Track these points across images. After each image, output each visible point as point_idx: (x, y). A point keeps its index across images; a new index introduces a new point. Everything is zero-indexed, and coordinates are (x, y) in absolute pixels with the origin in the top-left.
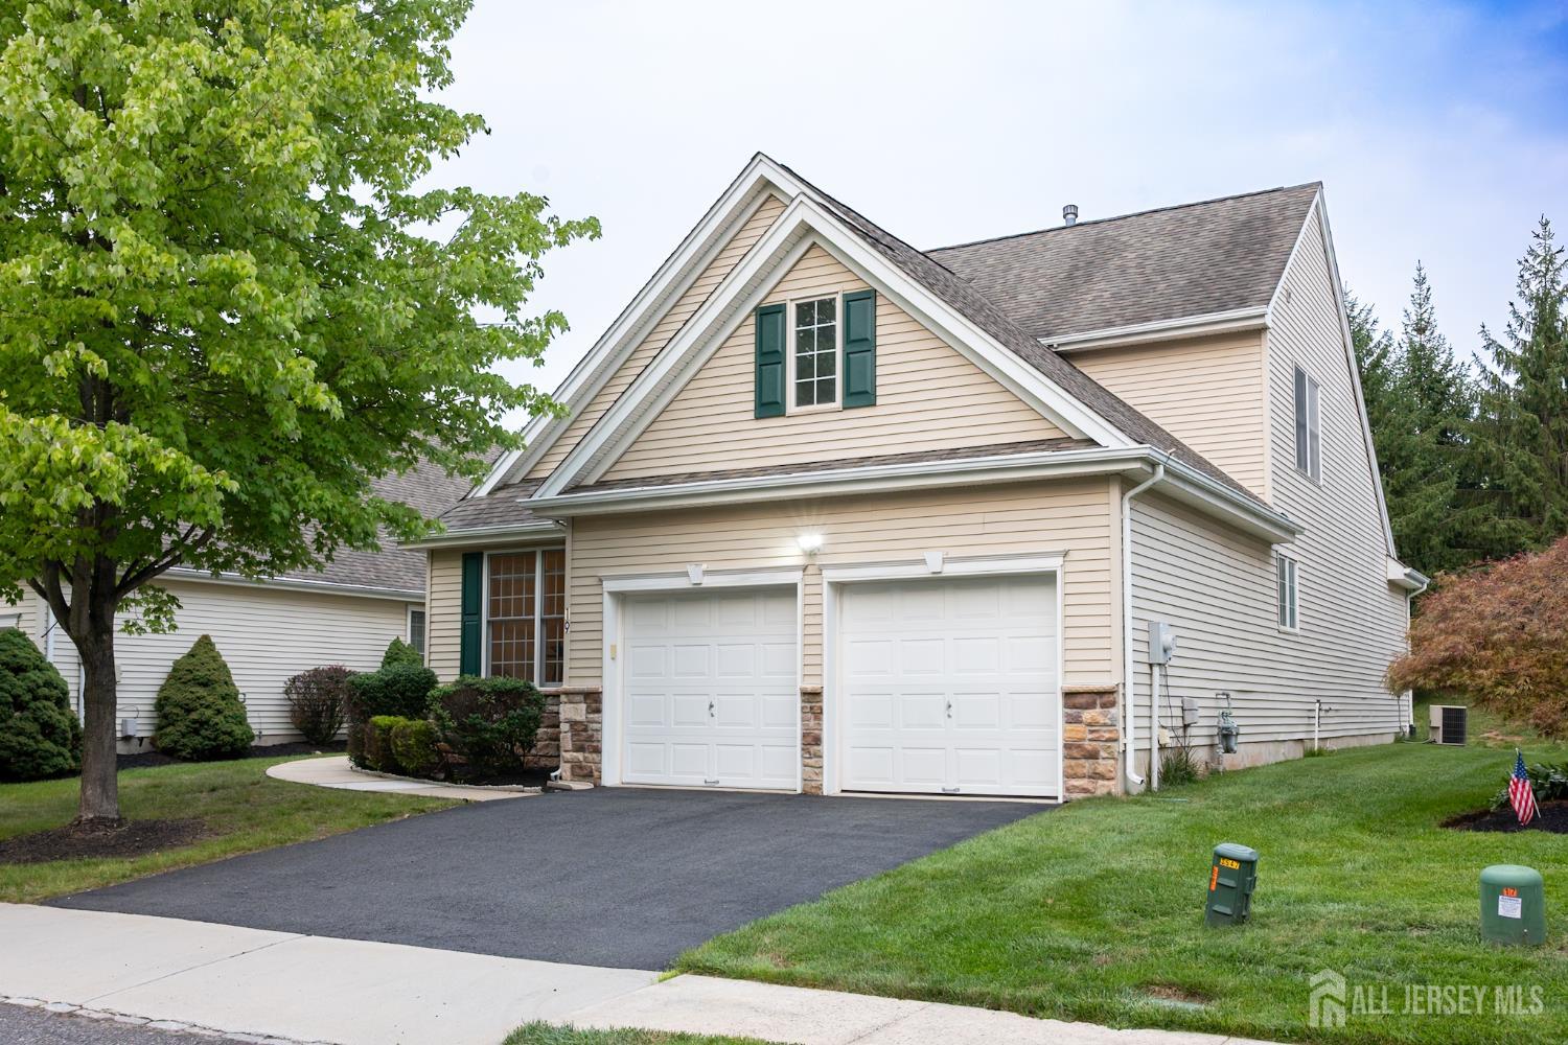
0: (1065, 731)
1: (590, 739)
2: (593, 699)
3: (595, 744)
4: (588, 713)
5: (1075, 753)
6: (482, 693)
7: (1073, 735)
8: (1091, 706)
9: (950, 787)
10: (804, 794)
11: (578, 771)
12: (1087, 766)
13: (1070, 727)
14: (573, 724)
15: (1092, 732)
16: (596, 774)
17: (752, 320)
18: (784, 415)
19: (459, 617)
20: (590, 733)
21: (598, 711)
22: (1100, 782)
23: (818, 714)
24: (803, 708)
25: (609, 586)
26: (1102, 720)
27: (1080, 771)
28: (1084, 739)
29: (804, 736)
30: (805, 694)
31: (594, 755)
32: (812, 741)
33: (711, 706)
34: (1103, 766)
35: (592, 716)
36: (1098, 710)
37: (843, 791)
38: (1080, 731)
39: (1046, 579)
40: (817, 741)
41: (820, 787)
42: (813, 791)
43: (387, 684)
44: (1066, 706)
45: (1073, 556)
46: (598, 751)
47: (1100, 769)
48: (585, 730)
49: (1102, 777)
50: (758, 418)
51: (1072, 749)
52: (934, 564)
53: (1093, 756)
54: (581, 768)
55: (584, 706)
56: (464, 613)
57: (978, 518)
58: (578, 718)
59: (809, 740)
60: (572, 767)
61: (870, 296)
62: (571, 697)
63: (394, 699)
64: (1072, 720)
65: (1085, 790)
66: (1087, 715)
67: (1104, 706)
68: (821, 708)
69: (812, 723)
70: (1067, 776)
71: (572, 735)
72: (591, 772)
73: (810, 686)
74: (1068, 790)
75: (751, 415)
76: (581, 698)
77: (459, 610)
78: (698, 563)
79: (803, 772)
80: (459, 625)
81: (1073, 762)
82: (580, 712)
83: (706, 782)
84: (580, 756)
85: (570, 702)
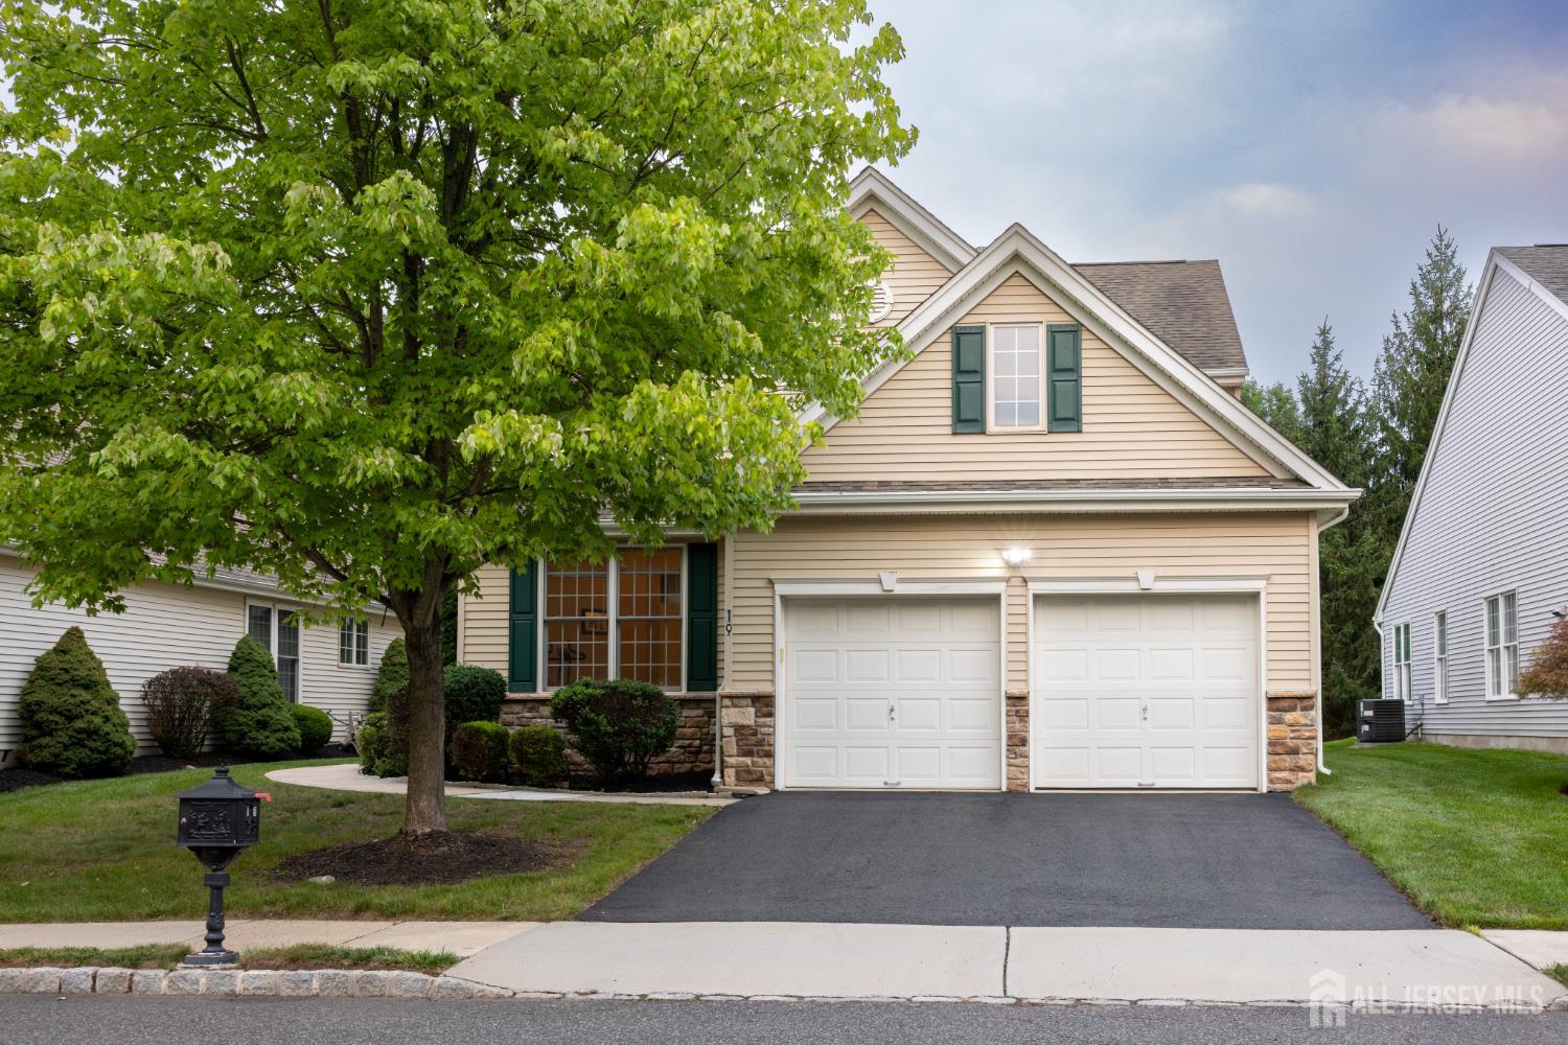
0: (1269, 731)
1: (760, 743)
2: (764, 703)
3: (767, 748)
4: (757, 716)
5: (1279, 749)
6: (633, 697)
7: (1277, 734)
8: (1292, 709)
9: (1147, 781)
10: (1009, 792)
11: (744, 775)
12: (1288, 760)
13: (1273, 727)
14: (739, 729)
15: (1293, 731)
16: (767, 778)
17: (948, 338)
18: (983, 433)
19: (507, 615)
20: (759, 736)
21: (771, 715)
22: (1301, 774)
23: (1023, 717)
24: (1008, 711)
25: (782, 589)
26: (1303, 721)
27: (1282, 765)
28: (1285, 738)
29: (1010, 737)
30: (1009, 698)
31: (766, 760)
32: (1018, 742)
33: (892, 710)
34: (1303, 760)
35: (762, 720)
36: (1299, 712)
37: (1037, 789)
38: (1282, 731)
39: (1253, 598)
40: (1024, 742)
41: (1026, 785)
42: (1019, 789)
44: (1269, 709)
45: (1275, 579)
46: (770, 755)
47: (1301, 763)
48: (755, 734)
49: (1302, 769)
50: (954, 434)
51: (1275, 745)
52: (1149, 582)
53: (1294, 751)
54: (749, 772)
55: (752, 710)
56: (514, 610)
57: (1189, 542)
58: (746, 723)
59: (1016, 741)
60: (737, 773)
61: (1075, 330)
62: (735, 701)
64: (1274, 721)
65: (1288, 782)
66: (1289, 717)
67: (1304, 709)
68: (1027, 712)
69: (1018, 726)
70: (1270, 769)
71: (737, 741)
72: (762, 776)
73: (1016, 690)
74: (1271, 781)
75: (949, 430)
76: (749, 701)
77: (507, 607)
78: (892, 570)
79: (1008, 771)
80: (507, 624)
81: (1277, 757)
82: (747, 716)
83: (886, 783)
84: (748, 760)
85: (736, 706)
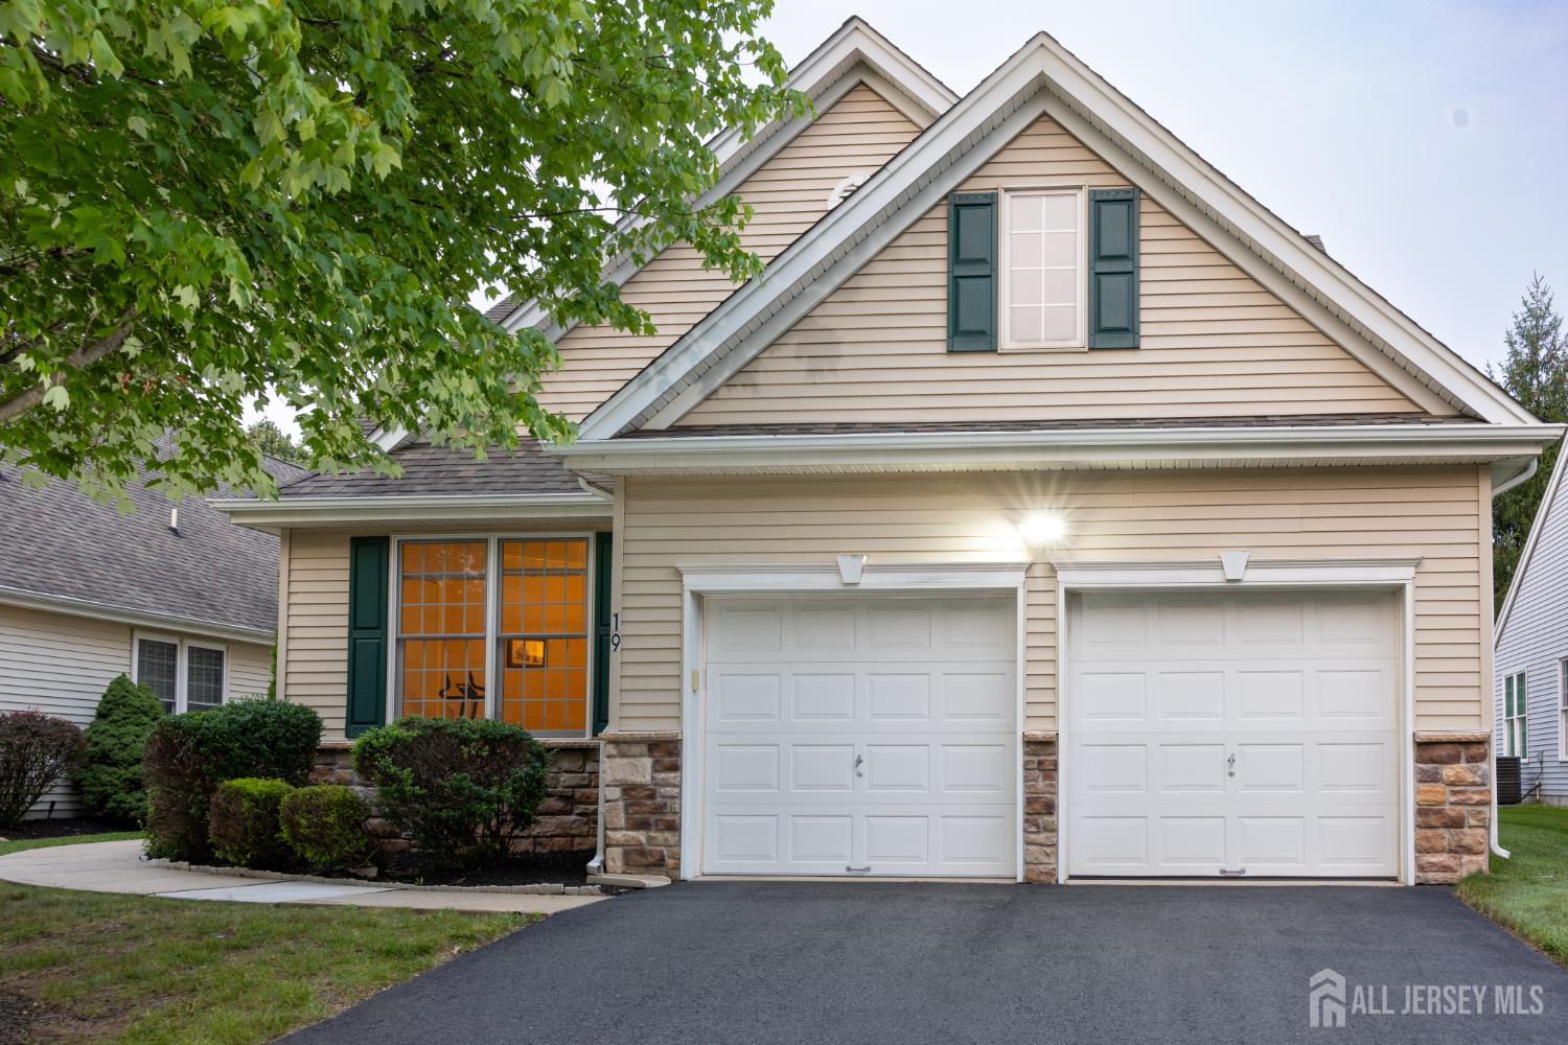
0: (1418, 792)
1: (660, 809)
2: (666, 751)
3: (669, 817)
4: (655, 770)
5: (1433, 820)
6: (465, 741)
7: (1430, 797)
8: (1454, 759)
9: (1233, 867)
10: (1028, 883)
11: (636, 858)
12: (1447, 837)
13: (1425, 787)
14: (628, 789)
15: (1454, 793)
16: (670, 862)
17: (942, 212)
18: (993, 351)
19: (345, 632)
20: (659, 800)
21: (675, 768)
22: (1466, 858)
23: (1050, 771)
24: (1026, 763)
25: (692, 582)
26: (1470, 778)
27: (1438, 844)
28: (1442, 803)
29: (1029, 802)
30: (1029, 743)
31: (667, 835)
32: (1040, 809)
33: (859, 761)
34: (1469, 836)
35: (661, 776)
36: (1463, 765)
37: (1071, 877)
38: (1438, 792)
39: (1392, 595)
40: (1050, 808)
41: (1053, 873)
42: (1042, 878)
43: (244, 730)
44: (1418, 760)
45: (1428, 566)
46: (674, 827)
47: (1467, 841)
48: (652, 796)
49: (1469, 851)
50: (950, 352)
51: (1427, 815)
52: (1236, 568)
53: (1457, 823)
54: (642, 853)
55: (648, 762)
56: (354, 625)
57: (1297, 511)
58: (638, 779)
59: (1037, 807)
60: (626, 854)
61: (1129, 199)
62: (624, 747)
63: (257, 752)
64: (1425, 778)
65: (1446, 869)
66: (1449, 772)
67: (1471, 759)
68: (1055, 764)
69: (1041, 784)
70: (1419, 850)
71: (627, 806)
72: (662, 859)
73: (1039, 730)
74: (1421, 868)
75: (942, 348)
76: (644, 749)
77: (345, 621)
78: (856, 554)
79: (1026, 852)
80: (344, 644)
81: (1430, 833)
82: (641, 770)
83: (849, 869)
84: (641, 836)
85: (623, 755)
